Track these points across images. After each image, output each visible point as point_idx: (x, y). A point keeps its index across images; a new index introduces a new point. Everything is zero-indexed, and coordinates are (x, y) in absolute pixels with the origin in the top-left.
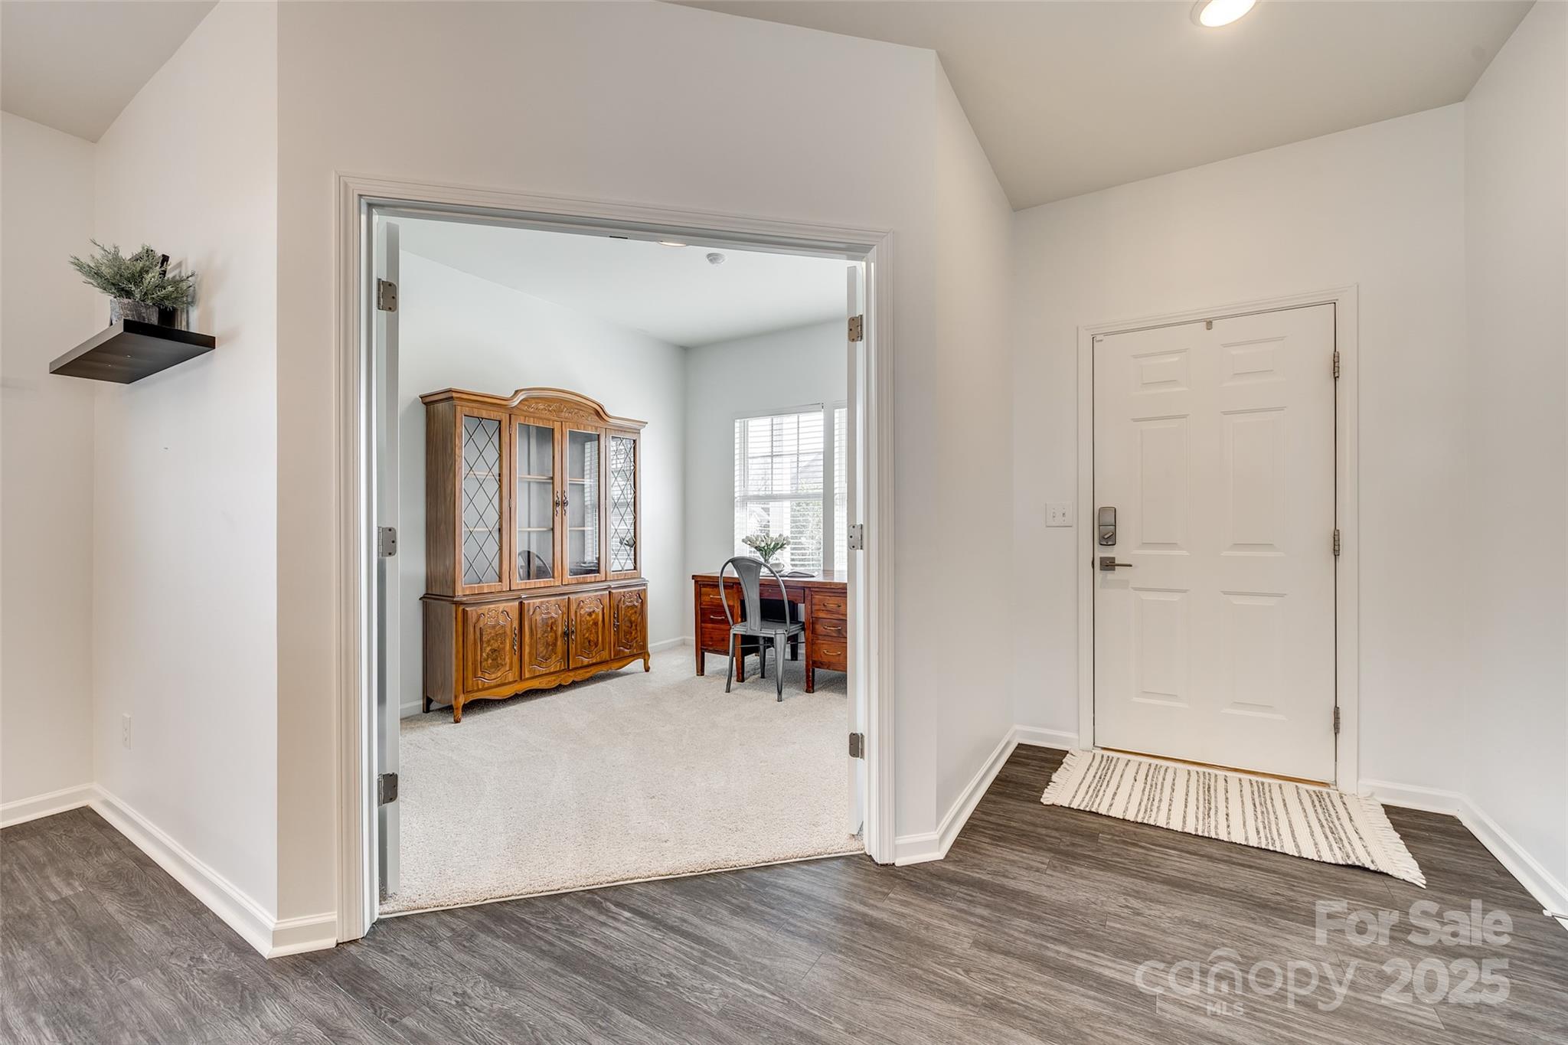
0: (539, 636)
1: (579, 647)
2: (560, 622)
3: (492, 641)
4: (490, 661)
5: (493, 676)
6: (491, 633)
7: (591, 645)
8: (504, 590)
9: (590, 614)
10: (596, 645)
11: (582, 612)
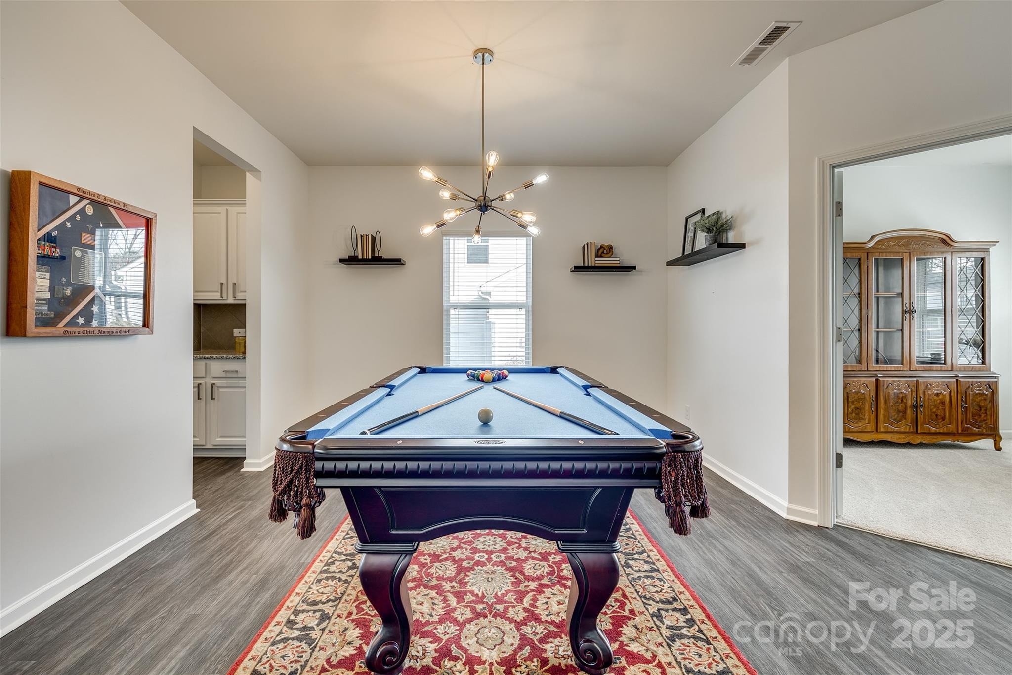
0: (892, 404)
1: (926, 417)
2: (909, 397)
3: (856, 403)
4: (854, 415)
5: (856, 425)
6: (855, 397)
7: (938, 418)
8: (863, 370)
9: (937, 395)
10: (944, 419)
11: (930, 392)
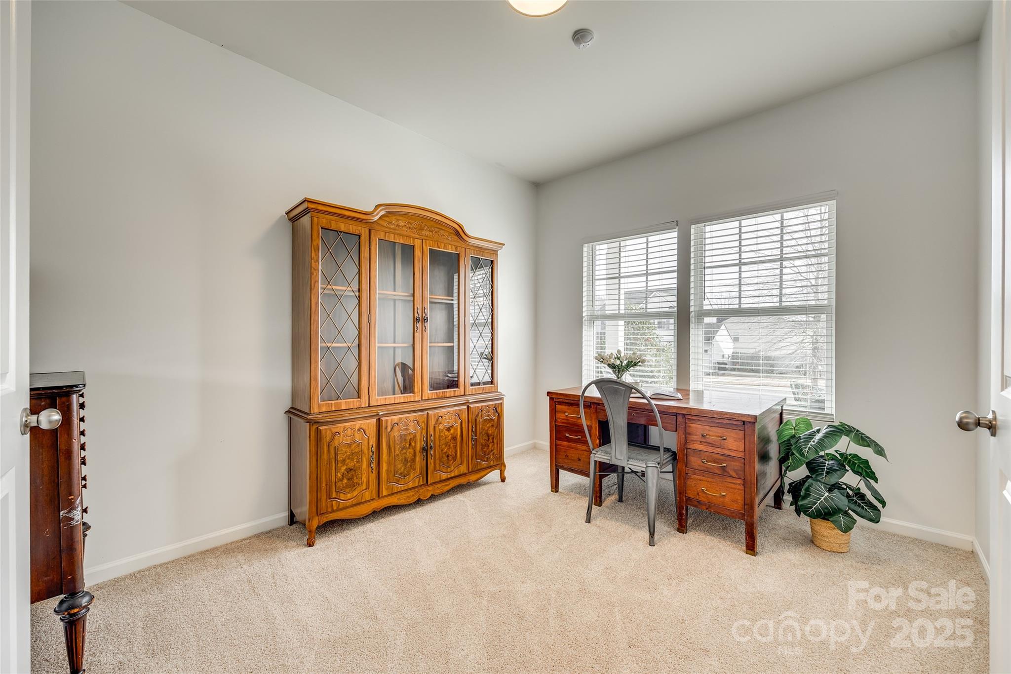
0: (397, 452)
1: (438, 462)
2: (418, 438)
3: (348, 461)
4: (345, 481)
5: (349, 496)
6: (346, 452)
7: (449, 459)
8: (363, 406)
9: (448, 429)
10: (455, 458)
11: (441, 427)
